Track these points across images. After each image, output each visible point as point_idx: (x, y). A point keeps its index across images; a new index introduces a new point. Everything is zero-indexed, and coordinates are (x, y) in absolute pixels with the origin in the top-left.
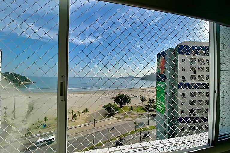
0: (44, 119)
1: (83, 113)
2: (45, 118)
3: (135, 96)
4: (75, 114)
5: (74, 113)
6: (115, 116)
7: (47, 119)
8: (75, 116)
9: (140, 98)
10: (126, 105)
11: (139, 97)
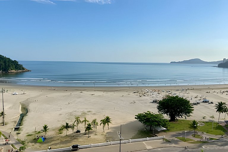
0: (43, 129)
1: (102, 124)
2: (45, 128)
3: (203, 102)
4: (89, 125)
5: (87, 123)
6: (160, 136)
7: (47, 128)
8: (89, 128)
9: (214, 105)
10: (183, 118)
11: (212, 103)
